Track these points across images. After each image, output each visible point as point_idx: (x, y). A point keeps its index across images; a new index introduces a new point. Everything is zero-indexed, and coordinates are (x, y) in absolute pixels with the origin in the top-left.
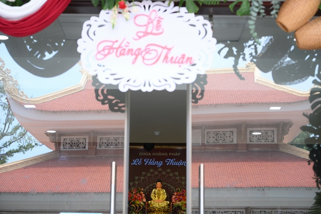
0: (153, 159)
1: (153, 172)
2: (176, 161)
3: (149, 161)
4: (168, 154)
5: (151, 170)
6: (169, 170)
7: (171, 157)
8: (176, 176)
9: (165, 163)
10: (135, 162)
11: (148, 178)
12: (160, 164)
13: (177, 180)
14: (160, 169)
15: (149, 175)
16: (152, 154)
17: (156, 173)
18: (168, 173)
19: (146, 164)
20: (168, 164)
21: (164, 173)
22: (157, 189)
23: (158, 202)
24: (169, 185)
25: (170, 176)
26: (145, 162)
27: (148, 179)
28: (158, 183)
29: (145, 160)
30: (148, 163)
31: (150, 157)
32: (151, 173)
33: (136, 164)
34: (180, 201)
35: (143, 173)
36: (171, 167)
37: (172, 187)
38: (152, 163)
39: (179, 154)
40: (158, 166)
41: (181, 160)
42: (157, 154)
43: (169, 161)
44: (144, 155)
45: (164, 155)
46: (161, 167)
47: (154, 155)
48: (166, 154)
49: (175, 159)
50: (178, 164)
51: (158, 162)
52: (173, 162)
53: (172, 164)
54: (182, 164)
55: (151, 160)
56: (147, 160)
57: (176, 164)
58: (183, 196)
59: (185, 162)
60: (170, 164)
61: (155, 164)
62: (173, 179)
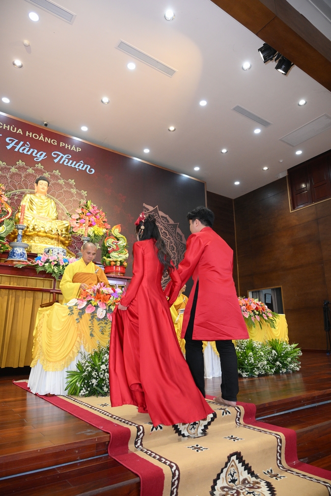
0: (25, 143)
1: (23, 167)
2: (73, 159)
3: (17, 144)
4: (58, 144)
5: (20, 163)
6: (57, 172)
7: (65, 151)
8: (71, 186)
9: (49, 159)
11: (11, 177)
12: (41, 156)
13: (72, 195)
14: (39, 166)
15: (13, 170)
16: (24, 133)
17: (30, 171)
19: (9, 147)
20: (56, 161)
22: (37, 195)
25: (58, 184)
26: (8, 144)
28: (40, 182)
29: (7, 140)
30: (14, 148)
31: (20, 138)
32: (19, 168)
34: (91, 225)
35: (1, 164)
36: (61, 167)
38: (23, 148)
39: (79, 150)
40: (35, 159)
41: (82, 161)
42: (36, 136)
43: (59, 155)
44: (6, 128)
45: (49, 142)
46: (42, 162)
47: (29, 135)
48: (54, 142)
49: (70, 157)
50: (75, 165)
51: (36, 151)
52: (67, 160)
53: (65, 163)
54: (84, 169)
55: (22, 143)
56: (13, 141)
57: (73, 166)
58: (96, 217)
59: (89, 167)
60: (61, 162)
61: (29, 153)
62: (64, 191)
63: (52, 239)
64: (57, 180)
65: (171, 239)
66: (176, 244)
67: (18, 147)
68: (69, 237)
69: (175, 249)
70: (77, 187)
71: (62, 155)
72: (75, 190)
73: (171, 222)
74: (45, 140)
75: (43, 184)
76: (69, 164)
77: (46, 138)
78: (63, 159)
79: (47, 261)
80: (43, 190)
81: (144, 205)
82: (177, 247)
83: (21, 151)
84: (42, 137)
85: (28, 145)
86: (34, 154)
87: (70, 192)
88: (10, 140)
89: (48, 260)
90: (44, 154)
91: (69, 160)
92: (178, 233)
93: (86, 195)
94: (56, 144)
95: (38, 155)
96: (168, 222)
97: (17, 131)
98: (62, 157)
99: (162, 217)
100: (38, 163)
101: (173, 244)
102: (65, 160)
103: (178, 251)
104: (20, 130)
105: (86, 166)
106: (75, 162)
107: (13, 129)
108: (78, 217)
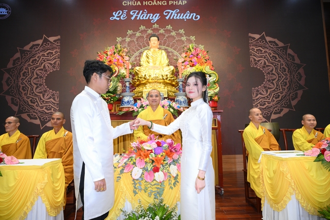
0: (143, 11)
1: (144, 30)
2: (180, 12)
3: (138, 14)
4: (168, 3)
5: (142, 28)
6: (169, 27)
7: (173, 7)
8: (181, 35)
9: (163, 17)
10: (116, 15)
12: (155, 18)
13: (183, 42)
14: (156, 26)
15: (138, 34)
16: (142, 3)
17: (150, 31)
18: (169, 31)
19: (133, 18)
20: (167, 18)
21: (162, 31)
22: (152, 50)
23: (154, 68)
24: (170, 49)
25: (171, 36)
26: (132, 16)
27: (137, 41)
28: (152, 38)
29: (131, 13)
30: (136, 17)
31: (139, 8)
32: (142, 32)
33: (118, 19)
34: (193, 66)
35: (130, 32)
36: (172, 22)
37: (176, 53)
38: (143, 16)
39: (185, 2)
40: (152, 21)
41: (188, 12)
42: (150, 3)
43: (169, 12)
44: (130, 4)
45: (161, 4)
46: (157, 22)
47: (145, 4)
48: (164, 3)
49: (178, 10)
50: (183, 17)
51: (152, 15)
52: (176, 15)
53: (175, 18)
54: (190, 18)
55: (141, 12)
56: (135, 12)
57: (181, 18)
58: (197, 58)
59: (195, 14)
60: (171, 18)
61: (147, 18)
62: (177, 41)
63: (160, 83)
64: (170, 33)
65: (282, 61)
66: (287, 65)
67: (139, 16)
68: (174, 80)
69: (287, 71)
70: (187, 34)
71: (171, 11)
72: (185, 37)
73: (281, 44)
74: (157, 3)
75: (154, 40)
76: (178, 18)
77: (158, 2)
78: (173, 14)
79: (142, 107)
80: (154, 45)
81: (250, 35)
82: (289, 68)
83: (141, 18)
84: (155, 2)
85: (145, 12)
86: (151, 18)
87: (181, 40)
88: (133, 13)
89: (142, 105)
90: (158, 15)
91: (177, 13)
92: (289, 54)
93: (195, 39)
94: (166, 4)
95: (154, 18)
96: (277, 45)
97: (137, 3)
98: (172, 13)
99: (270, 42)
100: (154, 24)
101: (284, 66)
102: (174, 15)
103: (290, 72)
104: (139, 2)
105: (192, 14)
106: (182, 14)
107: (134, 4)
108: (183, 60)
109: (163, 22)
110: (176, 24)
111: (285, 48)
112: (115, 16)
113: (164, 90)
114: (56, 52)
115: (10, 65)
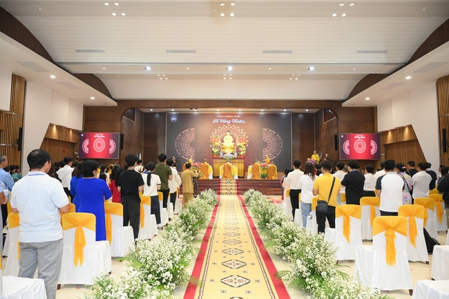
65: (274, 139)
66: (276, 140)
72: (239, 129)
73: (274, 133)
76: (237, 122)
81: (263, 129)
82: (277, 142)
83: (224, 122)
84: (229, 116)
85: (225, 120)
86: (227, 122)
90: (230, 121)
91: (237, 120)
92: (277, 136)
93: (243, 130)
94: (233, 117)
98: (235, 120)
99: (270, 132)
100: (228, 124)
105: (242, 121)
106: (239, 121)
109: (231, 124)
110: (237, 124)
111: (276, 134)
112: (214, 121)
113: (231, 151)
114: (193, 134)
115: (177, 138)
